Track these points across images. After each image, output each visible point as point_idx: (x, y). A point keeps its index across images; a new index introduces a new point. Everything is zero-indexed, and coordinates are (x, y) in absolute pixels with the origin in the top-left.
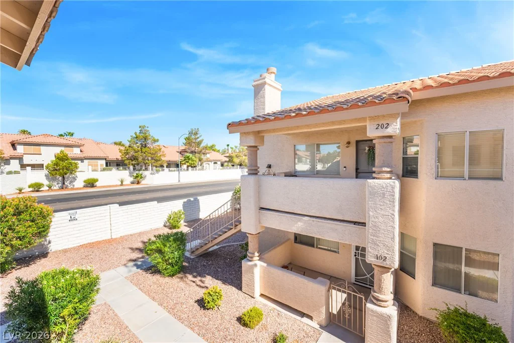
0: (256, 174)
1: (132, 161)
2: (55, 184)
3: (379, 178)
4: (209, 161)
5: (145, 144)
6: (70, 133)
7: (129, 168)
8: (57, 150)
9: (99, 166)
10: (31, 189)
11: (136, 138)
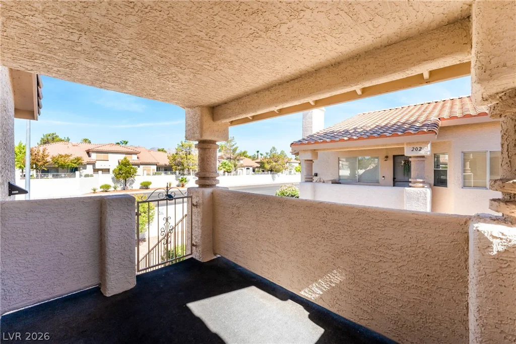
0: (312, 181)
1: (178, 166)
2: (119, 185)
3: (414, 187)
4: (242, 166)
5: (190, 152)
6: (124, 142)
7: (175, 173)
8: (121, 157)
9: (151, 171)
10: (102, 190)
11: (182, 146)
